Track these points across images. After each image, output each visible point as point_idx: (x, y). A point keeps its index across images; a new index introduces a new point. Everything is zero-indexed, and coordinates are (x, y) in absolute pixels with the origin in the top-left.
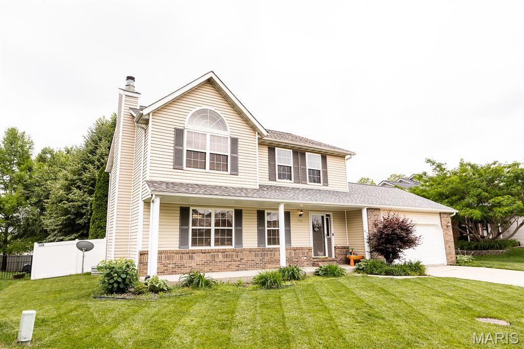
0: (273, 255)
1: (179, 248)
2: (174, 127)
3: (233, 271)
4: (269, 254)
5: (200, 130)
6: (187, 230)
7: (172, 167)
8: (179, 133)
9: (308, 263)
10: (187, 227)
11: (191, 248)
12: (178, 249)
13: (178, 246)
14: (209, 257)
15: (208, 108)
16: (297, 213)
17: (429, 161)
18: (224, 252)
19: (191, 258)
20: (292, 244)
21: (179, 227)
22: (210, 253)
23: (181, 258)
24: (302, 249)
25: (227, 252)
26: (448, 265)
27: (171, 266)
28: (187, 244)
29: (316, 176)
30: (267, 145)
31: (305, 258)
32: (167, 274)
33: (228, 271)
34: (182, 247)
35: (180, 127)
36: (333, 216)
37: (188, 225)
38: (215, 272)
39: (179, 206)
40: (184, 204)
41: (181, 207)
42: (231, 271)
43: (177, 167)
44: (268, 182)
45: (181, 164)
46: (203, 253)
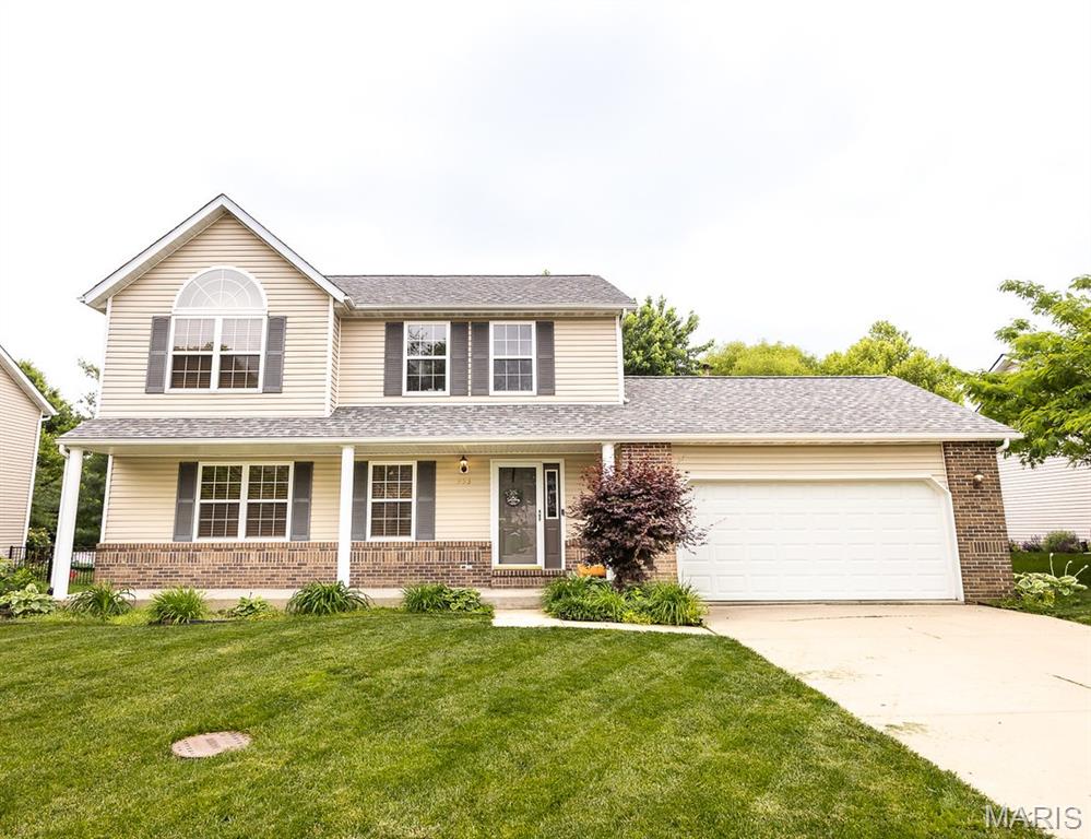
0: (380, 558)
1: (174, 540)
2: (152, 315)
3: (281, 588)
4: (369, 557)
5: (203, 313)
6: (191, 506)
7: (143, 390)
8: (160, 326)
9: (477, 578)
10: (191, 501)
11: (196, 540)
12: (171, 541)
13: (172, 535)
14: (228, 558)
15: (223, 267)
16: (457, 464)
17: (1010, 287)
18: (261, 548)
19: (192, 558)
20: (436, 535)
21: (175, 500)
22: (232, 550)
23: (173, 559)
24: (460, 545)
25: (269, 549)
26: (967, 602)
27: (152, 572)
28: (188, 532)
29: (513, 375)
30: (383, 320)
31: (470, 567)
32: (144, 588)
33: (269, 587)
34: (179, 537)
35: (161, 313)
36: (566, 467)
37: (192, 495)
38: (239, 587)
39: (179, 460)
40: (189, 456)
41: (181, 463)
42: (276, 587)
43: (151, 389)
44: (380, 400)
45: (161, 384)
46: (216, 550)
